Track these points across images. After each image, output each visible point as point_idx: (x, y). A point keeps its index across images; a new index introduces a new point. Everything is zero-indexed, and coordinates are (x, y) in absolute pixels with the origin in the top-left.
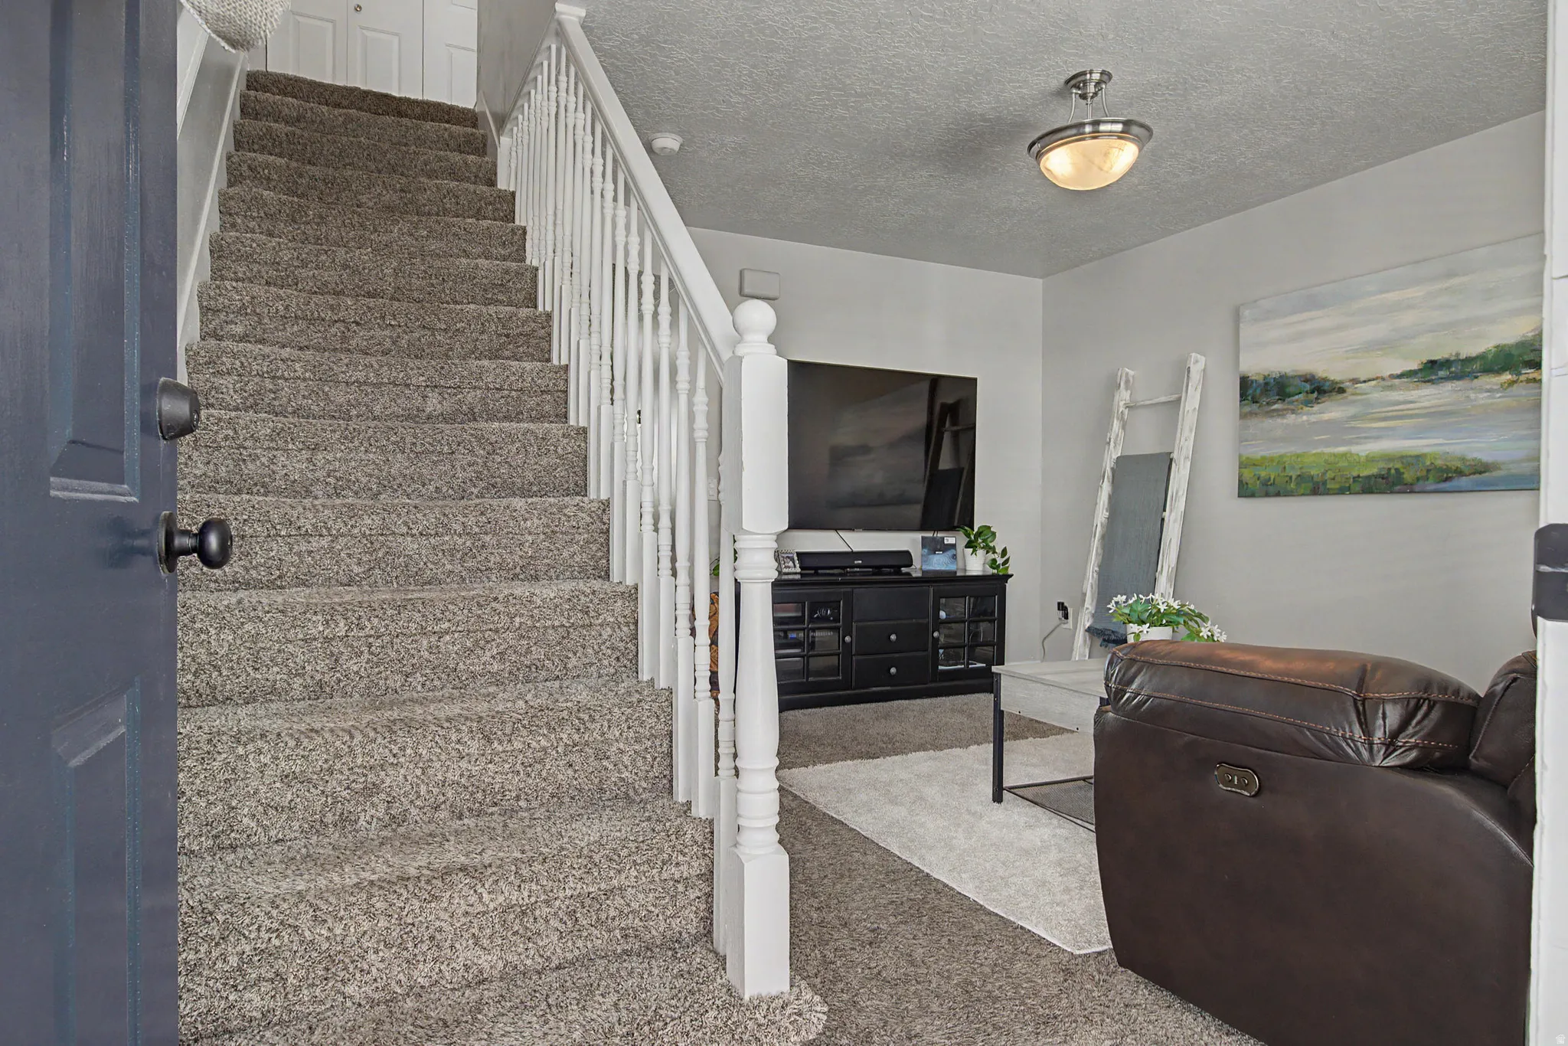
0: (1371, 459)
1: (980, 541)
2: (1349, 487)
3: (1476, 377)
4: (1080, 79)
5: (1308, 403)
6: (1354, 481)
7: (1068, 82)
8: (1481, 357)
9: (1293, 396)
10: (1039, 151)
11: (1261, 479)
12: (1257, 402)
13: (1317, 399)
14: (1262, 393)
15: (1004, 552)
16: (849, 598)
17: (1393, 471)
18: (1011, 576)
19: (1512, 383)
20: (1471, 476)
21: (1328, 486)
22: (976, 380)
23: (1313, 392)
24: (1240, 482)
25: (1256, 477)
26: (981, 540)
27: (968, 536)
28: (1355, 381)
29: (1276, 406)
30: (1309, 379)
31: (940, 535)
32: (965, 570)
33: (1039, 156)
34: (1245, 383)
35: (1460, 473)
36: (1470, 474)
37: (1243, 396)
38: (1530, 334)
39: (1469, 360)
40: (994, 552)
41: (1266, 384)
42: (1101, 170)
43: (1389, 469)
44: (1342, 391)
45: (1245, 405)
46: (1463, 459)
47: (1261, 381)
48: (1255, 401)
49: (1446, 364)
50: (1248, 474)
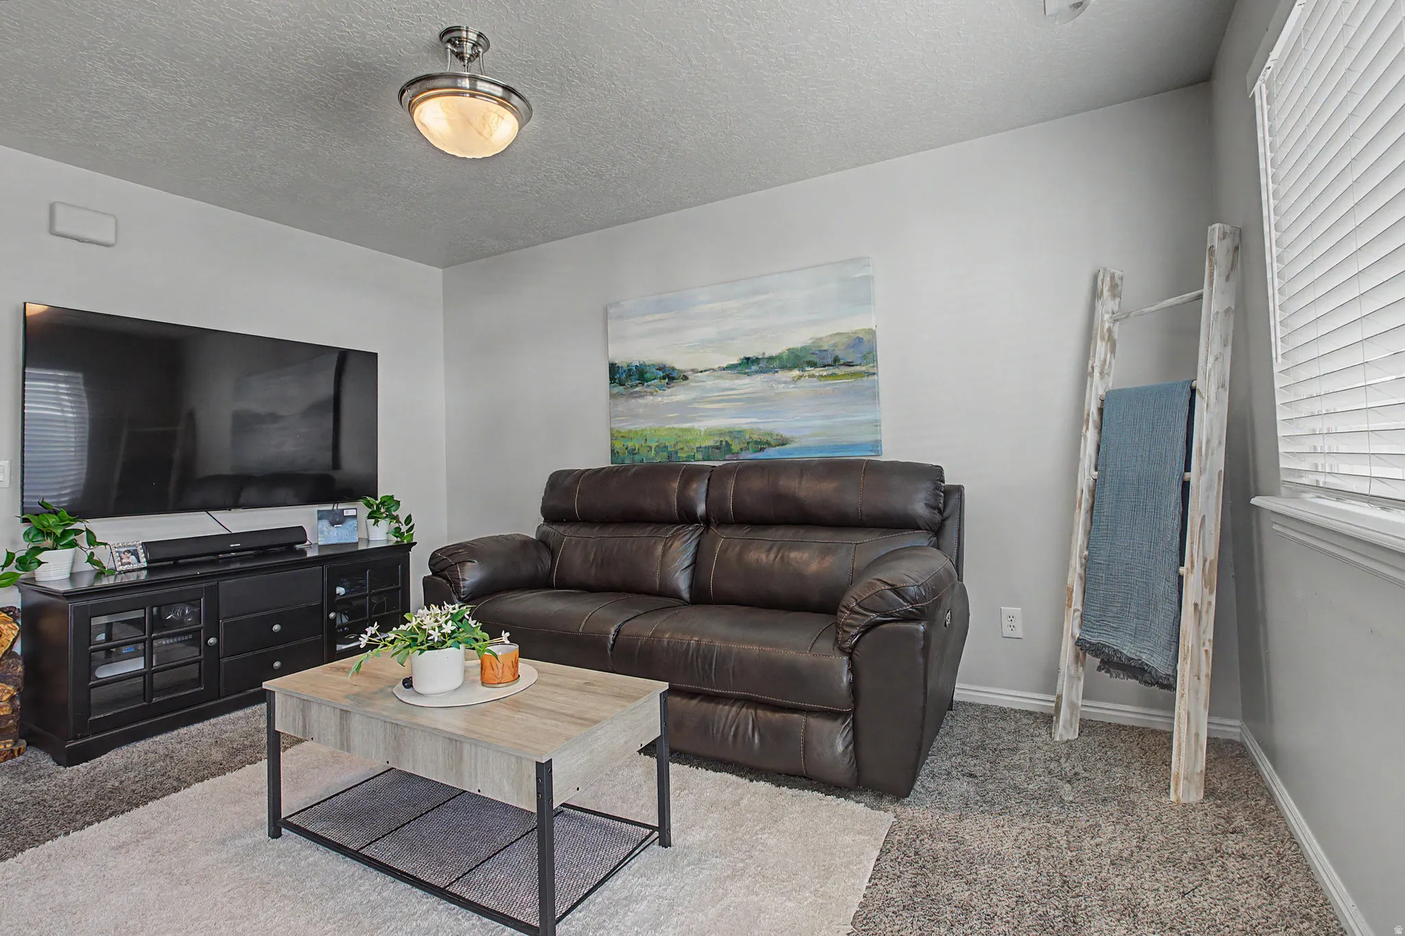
0: (709, 433)
1: (382, 510)
2: (694, 456)
3: (777, 372)
4: (455, 34)
5: (661, 388)
6: (697, 451)
7: (442, 35)
8: (779, 357)
9: (651, 381)
10: (410, 102)
11: (629, 448)
12: (624, 385)
13: (667, 384)
14: (626, 378)
15: (409, 519)
16: (213, 594)
17: (724, 443)
18: (415, 543)
19: (800, 377)
20: (777, 447)
21: (679, 455)
22: (376, 355)
23: (664, 378)
24: (612, 451)
25: (625, 448)
26: (385, 509)
27: (369, 505)
28: (694, 371)
29: (637, 389)
30: (661, 368)
31: (341, 506)
32: (369, 541)
33: (411, 107)
34: (613, 369)
35: (769, 444)
36: (776, 446)
37: (612, 379)
38: (809, 342)
39: (771, 359)
40: (398, 522)
41: (630, 370)
42: (480, 134)
43: (721, 441)
44: (686, 378)
45: (613, 387)
46: (771, 434)
47: (626, 368)
48: (621, 384)
49: (756, 361)
50: (618, 445)
